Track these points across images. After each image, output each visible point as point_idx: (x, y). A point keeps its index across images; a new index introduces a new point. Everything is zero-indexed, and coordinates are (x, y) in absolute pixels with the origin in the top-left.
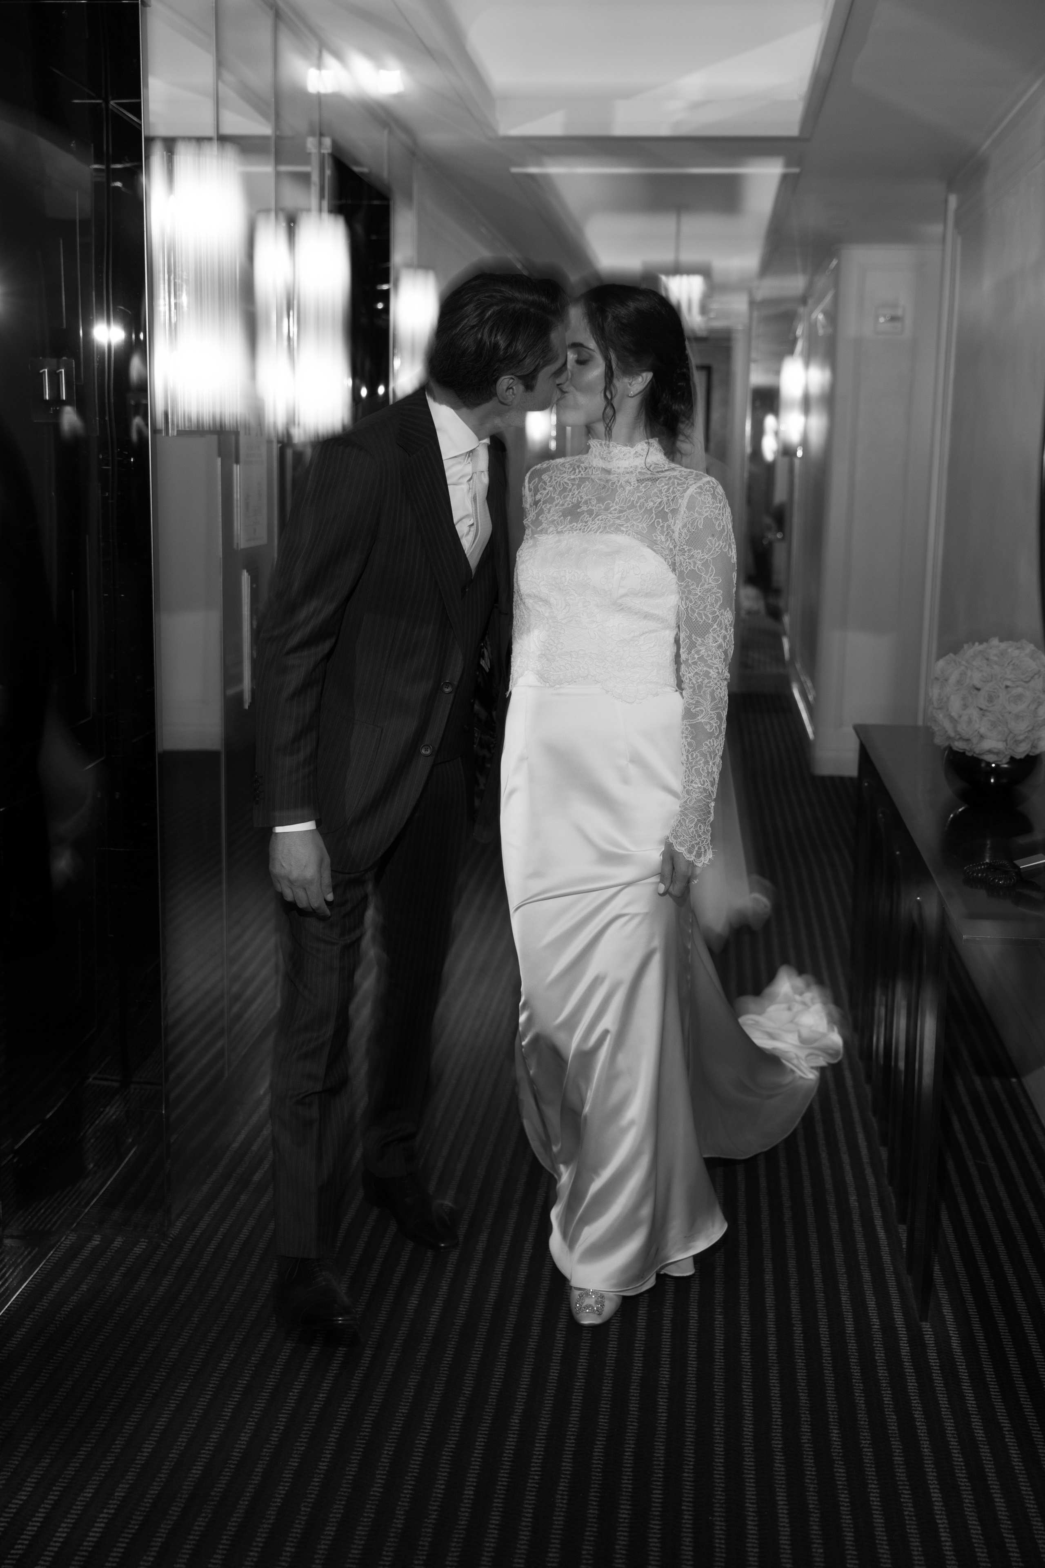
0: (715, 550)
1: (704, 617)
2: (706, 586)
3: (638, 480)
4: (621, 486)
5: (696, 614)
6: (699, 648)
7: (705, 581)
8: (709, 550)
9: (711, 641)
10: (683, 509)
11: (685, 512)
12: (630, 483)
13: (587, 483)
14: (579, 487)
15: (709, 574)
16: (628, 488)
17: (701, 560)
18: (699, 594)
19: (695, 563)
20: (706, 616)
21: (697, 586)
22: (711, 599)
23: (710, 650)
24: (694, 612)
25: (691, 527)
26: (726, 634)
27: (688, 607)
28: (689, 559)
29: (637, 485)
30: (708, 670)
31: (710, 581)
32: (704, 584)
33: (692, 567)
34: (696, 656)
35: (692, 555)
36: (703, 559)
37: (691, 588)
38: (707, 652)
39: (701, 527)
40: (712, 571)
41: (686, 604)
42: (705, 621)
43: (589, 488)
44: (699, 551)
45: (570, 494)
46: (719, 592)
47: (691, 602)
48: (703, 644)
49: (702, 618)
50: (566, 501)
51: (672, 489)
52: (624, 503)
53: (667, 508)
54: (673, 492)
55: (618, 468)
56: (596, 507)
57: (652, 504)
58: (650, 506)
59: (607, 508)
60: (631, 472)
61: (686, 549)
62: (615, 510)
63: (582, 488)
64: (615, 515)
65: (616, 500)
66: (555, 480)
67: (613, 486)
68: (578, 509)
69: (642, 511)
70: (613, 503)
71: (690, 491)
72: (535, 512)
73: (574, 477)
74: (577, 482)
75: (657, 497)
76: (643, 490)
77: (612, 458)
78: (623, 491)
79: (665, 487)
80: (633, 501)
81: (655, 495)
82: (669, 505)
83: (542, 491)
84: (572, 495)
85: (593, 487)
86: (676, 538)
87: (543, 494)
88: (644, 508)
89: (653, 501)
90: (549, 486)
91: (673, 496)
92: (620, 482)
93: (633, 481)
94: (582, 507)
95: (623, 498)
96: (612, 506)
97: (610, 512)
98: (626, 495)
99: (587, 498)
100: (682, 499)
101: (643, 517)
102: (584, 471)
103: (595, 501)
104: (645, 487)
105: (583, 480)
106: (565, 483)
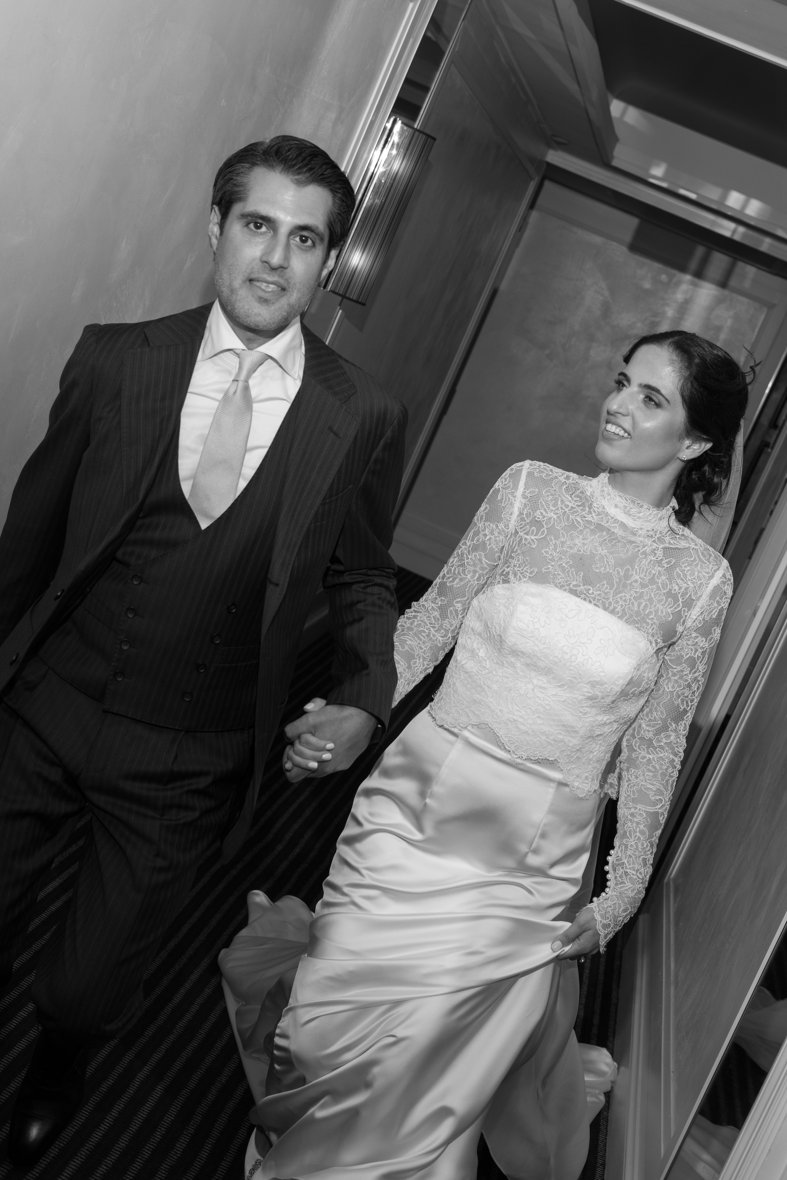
0: (714, 639)
2: (696, 675)
4: (644, 553)
6: (671, 733)
7: (698, 669)
8: (711, 639)
9: (682, 728)
10: (704, 597)
11: (707, 601)
12: (655, 553)
13: (605, 533)
14: (593, 532)
16: (650, 556)
18: (688, 681)
19: (693, 651)
21: (689, 673)
22: (694, 687)
23: (679, 738)
25: (708, 615)
28: (692, 645)
30: (674, 757)
32: (695, 672)
33: (689, 653)
34: (664, 741)
35: (694, 643)
36: (703, 649)
37: (685, 673)
38: (677, 738)
39: (712, 618)
41: (673, 687)
43: (605, 540)
44: (703, 639)
45: (581, 537)
47: (679, 686)
48: (675, 731)
50: (575, 545)
51: (696, 573)
52: (644, 574)
53: (694, 596)
54: (698, 577)
55: (641, 529)
56: (614, 571)
57: (677, 588)
58: (675, 590)
59: (627, 576)
60: (652, 537)
61: (693, 635)
62: (636, 581)
63: (596, 536)
64: (637, 590)
65: (636, 567)
66: (562, 508)
67: (635, 549)
68: (593, 566)
69: (665, 591)
70: (632, 570)
71: (716, 580)
72: (536, 537)
73: (589, 519)
74: (592, 528)
75: (682, 579)
76: (666, 566)
77: (639, 518)
78: (644, 558)
79: (688, 568)
80: (654, 575)
81: (679, 576)
82: (696, 593)
83: (543, 511)
84: (583, 539)
85: (610, 541)
86: (689, 623)
87: (544, 517)
88: (667, 588)
89: (677, 584)
90: (552, 510)
91: (699, 583)
92: (644, 549)
93: (660, 553)
94: (598, 565)
95: (644, 568)
96: (632, 575)
97: (631, 584)
98: (647, 564)
99: (603, 553)
100: (707, 587)
101: (666, 601)
102: (599, 514)
103: (613, 562)
104: (668, 563)
105: (599, 527)
106: (576, 520)
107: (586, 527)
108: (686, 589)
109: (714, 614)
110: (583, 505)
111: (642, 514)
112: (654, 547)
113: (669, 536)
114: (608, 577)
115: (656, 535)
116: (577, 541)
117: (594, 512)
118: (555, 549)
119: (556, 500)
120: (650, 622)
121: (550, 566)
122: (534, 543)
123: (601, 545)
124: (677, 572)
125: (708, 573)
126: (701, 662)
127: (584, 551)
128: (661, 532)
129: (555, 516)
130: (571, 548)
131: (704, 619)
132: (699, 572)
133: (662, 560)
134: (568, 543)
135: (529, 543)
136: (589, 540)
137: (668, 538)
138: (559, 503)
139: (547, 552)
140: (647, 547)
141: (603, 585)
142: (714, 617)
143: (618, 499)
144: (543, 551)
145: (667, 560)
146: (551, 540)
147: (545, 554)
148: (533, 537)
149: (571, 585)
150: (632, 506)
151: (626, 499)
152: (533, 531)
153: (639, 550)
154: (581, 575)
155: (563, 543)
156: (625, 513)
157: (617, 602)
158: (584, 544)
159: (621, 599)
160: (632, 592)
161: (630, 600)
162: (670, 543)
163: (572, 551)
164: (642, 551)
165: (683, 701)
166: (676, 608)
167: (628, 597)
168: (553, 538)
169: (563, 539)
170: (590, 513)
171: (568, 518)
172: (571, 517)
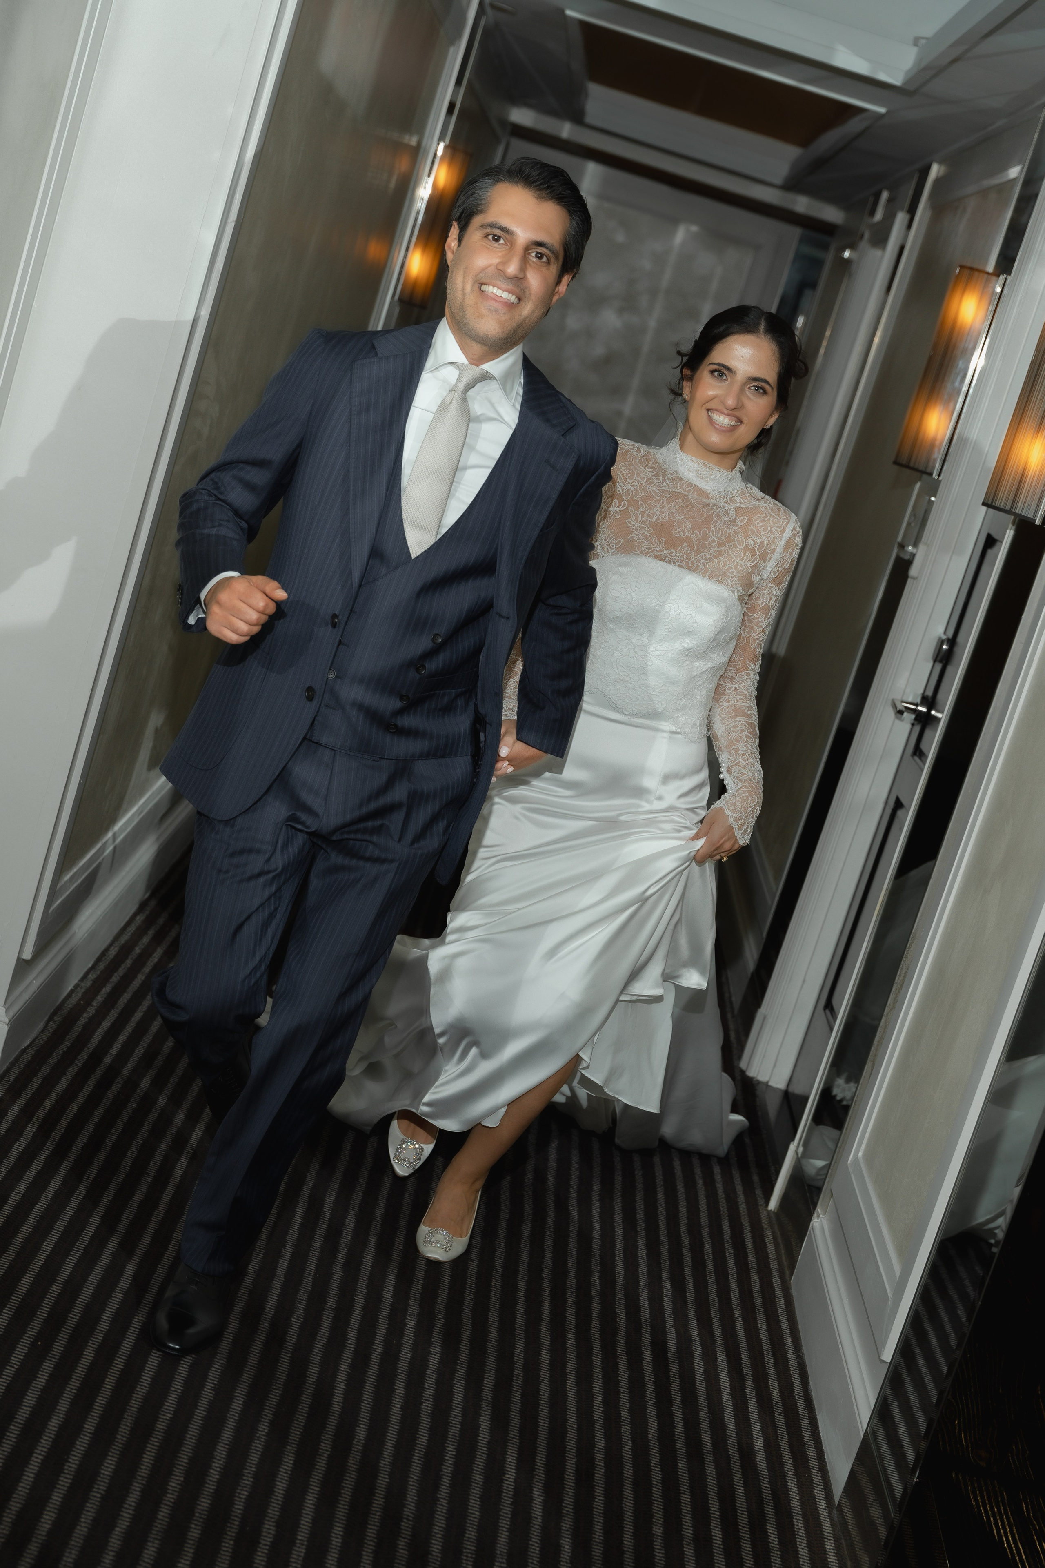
10: (778, 549)
12: (728, 514)
13: (680, 500)
14: (669, 500)
19: (770, 599)
25: (782, 566)
28: (767, 594)
33: (767, 603)
35: (771, 592)
43: (681, 506)
50: (654, 514)
51: (769, 528)
52: (720, 534)
53: (768, 549)
54: (771, 531)
55: (714, 490)
56: (693, 534)
57: (752, 542)
58: (751, 545)
59: (705, 537)
60: (724, 497)
61: (768, 586)
62: (713, 541)
63: (673, 504)
64: (716, 549)
65: (712, 528)
66: (638, 481)
67: (709, 513)
68: (673, 532)
69: (742, 547)
70: (709, 532)
71: (787, 534)
72: (619, 509)
73: (665, 488)
74: (669, 496)
75: (756, 535)
76: (741, 523)
77: (711, 480)
79: (761, 524)
80: (730, 533)
81: (753, 531)
82: (770, 547)
83: (621, 484)
84: (660, 508)
85: (686, 507)
86: (766, 574)
87: (623, 490)
88: (743, 544)
89: (753, 540)
90: (629, 483)
91: (772, 537)
92: (718, 511)
94: (677, 531)
95: (719, 528)
96: (709, 536)
97: (709, 544)
98: (722, 525)
99: (680, 519)
100: (780, 541)
101: (744, 555)
102: (673, 480)
103: (690, 525)
104: (742, 521)
105: (676, 495)
106: (653, 490)
107: (662, 496)
108: (762, 543)
109: (787, 564)
110: (657, 475)
111: (713, 476)
112: (726, 508)
113: (739, 495)
114: (688, 540)
115: (727, 496)
116: (655, 510)
117: (669, 479)
118: (636, 519)
119: (633, 473)
120: (730, 575)
121: (635, 535)
122: (618, 514)
123: (678, 512)
124: (751, 529)
125: (779, 528)
127: (663, 519)
128: (731, 492)
129: (632, 488)
130: (650, 517)
131: (778, 571)
132: (771, 527)
133: (736, 518)
134: (647, 512)
135: (613, 515)
136: (666, 508)
137: (739, 498)
138: (635, 476)
139: (630, 523)
140: (720, 509)
141: (684, 547)
142: (787, 567)
143: (691, 463)
144: (626, 522)
145: (740, 519)
146: (632, 511)
147: (628, 524)
148: (616, 509)
149: (655, 552)
150: (704, 469)
151: (699, 463)
152: (615, 503)
153: (713, 513)
154: (663, 541)
155: (643, 513)
156: (698, 476)
157: (699, 561)
159: (702, 557)
160: (711, 551)
161: (710, 558)
162: (741, 503)
163: (652, 520)
164: (715, 513)
166: (753, 561)
167: (708, 556)
168: (633, 509)
169: (642, 509)
170: (664, 481)
171: (645, 490)
172: (648, 488)
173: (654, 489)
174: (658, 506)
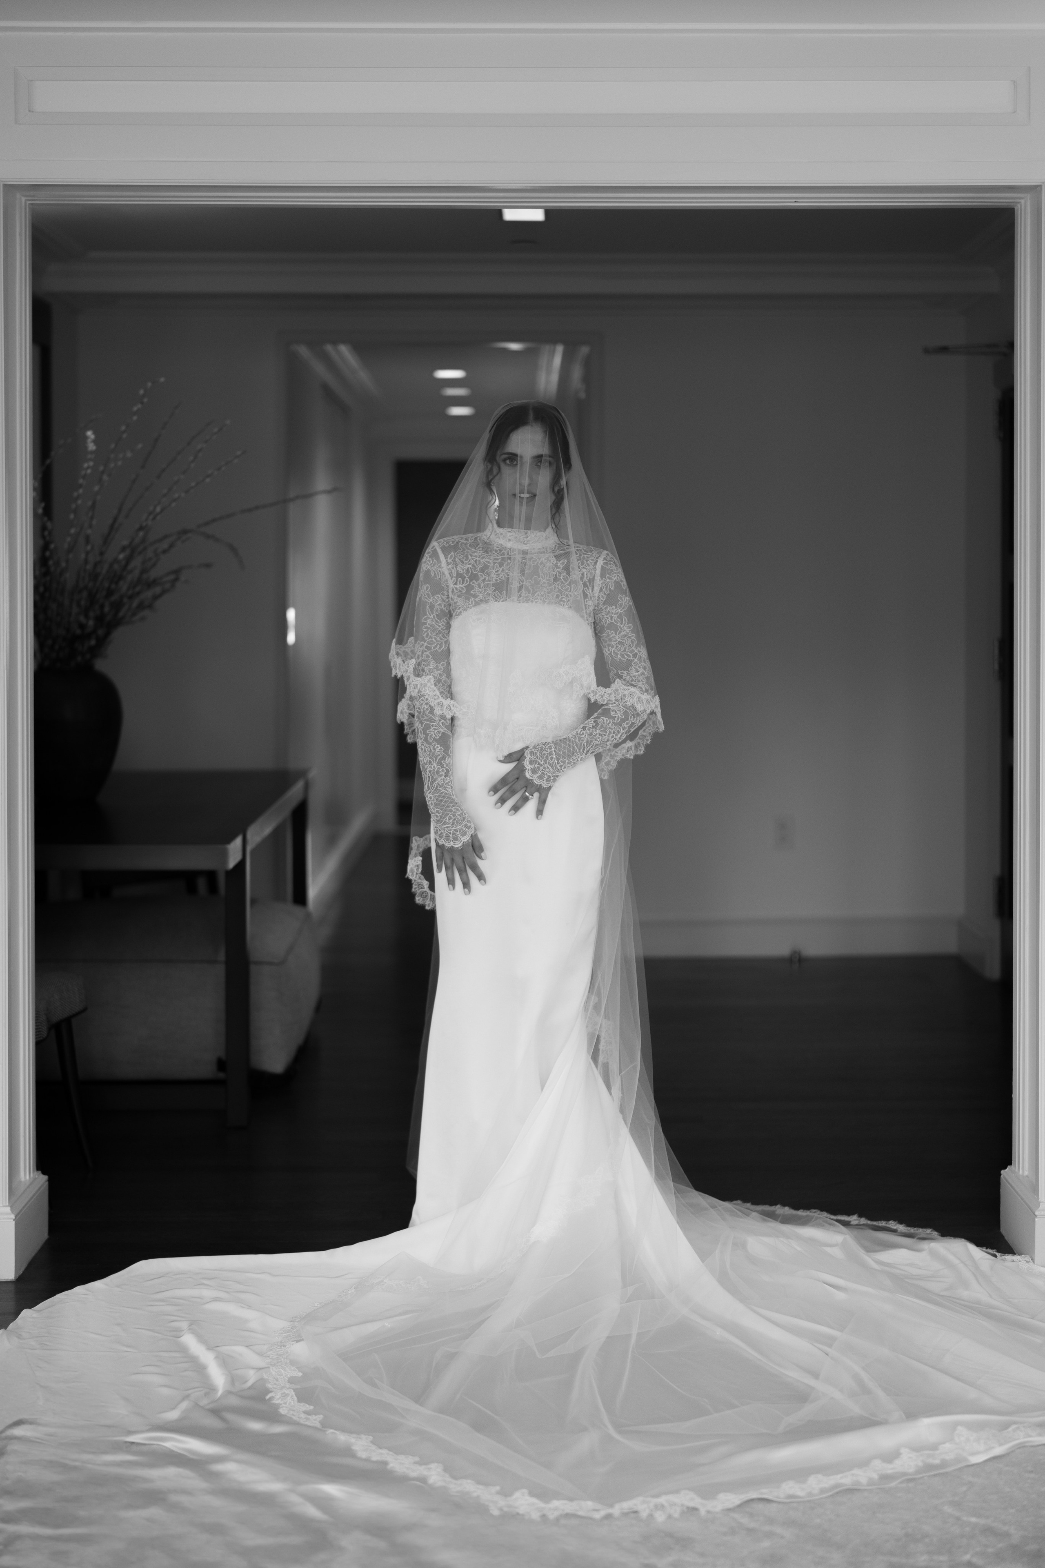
0: (625, 604)
1: (625, 656)
2: (623, 633)
3: (555, 557)
4: (542, 563)
5: (619, 656)
7: (621, 629)
8: (621, 605)
10: (596, 577)
11: (600, 580)
12: (550, 561)
13: (508, 562)
14: (500, 565)
15: (623, 624)
16: (548, 564)
17: (616, 614)
18: (618, 640)
19: (612, 617)
20: (627, 655)
21: (616, 634)
22: (628, 642)
24: (617, 654)
25: (606, 590)
26: (645, 665)
27: (611, 652)
28: (606, 615)
29: (555, 562)
31: (625, 629)
32: (620, 632)
33: (610, 620)
35: (609, 611)
36: (617, 613)
37: (611, 636)
39: (613, 589)
40: (625, 620)
42: (627, 659)
43: (511, 566)
44: (613, 607)
46: (633, 636)
49: (625, 658)
50: (492, 579)
51: (585, 561)
55: (533, 549)
57: (575, 576)
61: (603, 608)
65: (541, 574)
67: (534, 563)
68: (510, 585)
69: (568, 582)
71: (600, 562)
74: (499, 562)
75: (578, 571)
76: (561, 566)
77: (528, 541)
78: (544, 566)
80: (557, 577)
82: (591, 575)
88: (569, 579)
89: (575, 574)
90: (466, 563)
93: (553, 560)
94: (513, 582)
95: (546, 573)
96: (540, 580)
98: (547, 570)
99: (514, 576)
100: (596, 571)
103: (523, 577)
104: (562, 564)
105: (504, 559)
107: (495, 563)
109: (611, 587)
111: (531, 538)
112: (547, 556)
115: (547, 551)
116: (492, 575)
118: (480, 587)
119: (466, 555)
122: (463, 589)
123: (510, 570)
124: (572, 567)
125: (593, 560)
126: (621, 624)
127: (500, 579)
128: (551, 547)
129: (468, 565)
130: (490, 581)
131: (605, 594)
132: (587, 561)
133: (557, 563)
134: (487, 579)
135: (460, 591)
136: (500, 571)
138: (469, 556)
139: (475, 591)
140: (542, 559)
143: (509, 534)
144: (471, 592)
145: (561, 561)
146: (473, 583)
148: (461, 586)
152: (460, 582)
153: (538, 563)
155: (484, 580)
158: (498, 575)
160: (545, 588)
163: (492, 582)
164: (540, 562)
165: (623, 656)
166: (581, 590)
168: (475, 582)
169: (482, 578)
171: (480, 563)
172: (482, 561)
173: (486, 560)
174: (494, 571)
